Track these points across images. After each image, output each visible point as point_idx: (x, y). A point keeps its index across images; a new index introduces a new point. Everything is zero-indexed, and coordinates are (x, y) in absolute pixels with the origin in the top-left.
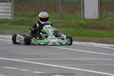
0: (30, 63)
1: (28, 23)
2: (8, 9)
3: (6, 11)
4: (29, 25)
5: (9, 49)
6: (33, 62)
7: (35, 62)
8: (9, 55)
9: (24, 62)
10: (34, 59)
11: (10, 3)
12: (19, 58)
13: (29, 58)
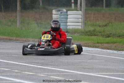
0: (109, 78)
1: (100, 34)
2: (78, 19)
3: (76, 20)
4: (102, 35)
5: (83, 62)
6: (111, 77)
7: (114, 77)
8: (84, 68)
9: (101, 77)
10: (112, 73)
11: (81, 12)
12: (96, 72)
13: (107, 72)
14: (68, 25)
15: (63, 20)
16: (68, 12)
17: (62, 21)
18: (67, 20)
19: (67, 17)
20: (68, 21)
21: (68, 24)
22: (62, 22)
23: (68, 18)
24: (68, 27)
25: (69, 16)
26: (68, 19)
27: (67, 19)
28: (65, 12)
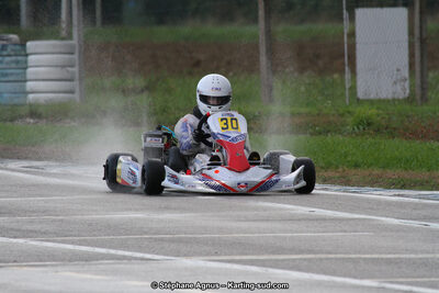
2: (63, 67)
3: (58, 73)
14: (28, 89)
15: (12, 74)
16: (29, 44)
17: (6, 75)
18: (25, 73)
19: (26, 62)
20: (28, 77)
21: (30, 85)
22: (6, 79)
23: (29, 64)
24: (31, 96)
25: (31, 58)
26: (29, 70)
27: (26, 68)
28: (15, 44)
